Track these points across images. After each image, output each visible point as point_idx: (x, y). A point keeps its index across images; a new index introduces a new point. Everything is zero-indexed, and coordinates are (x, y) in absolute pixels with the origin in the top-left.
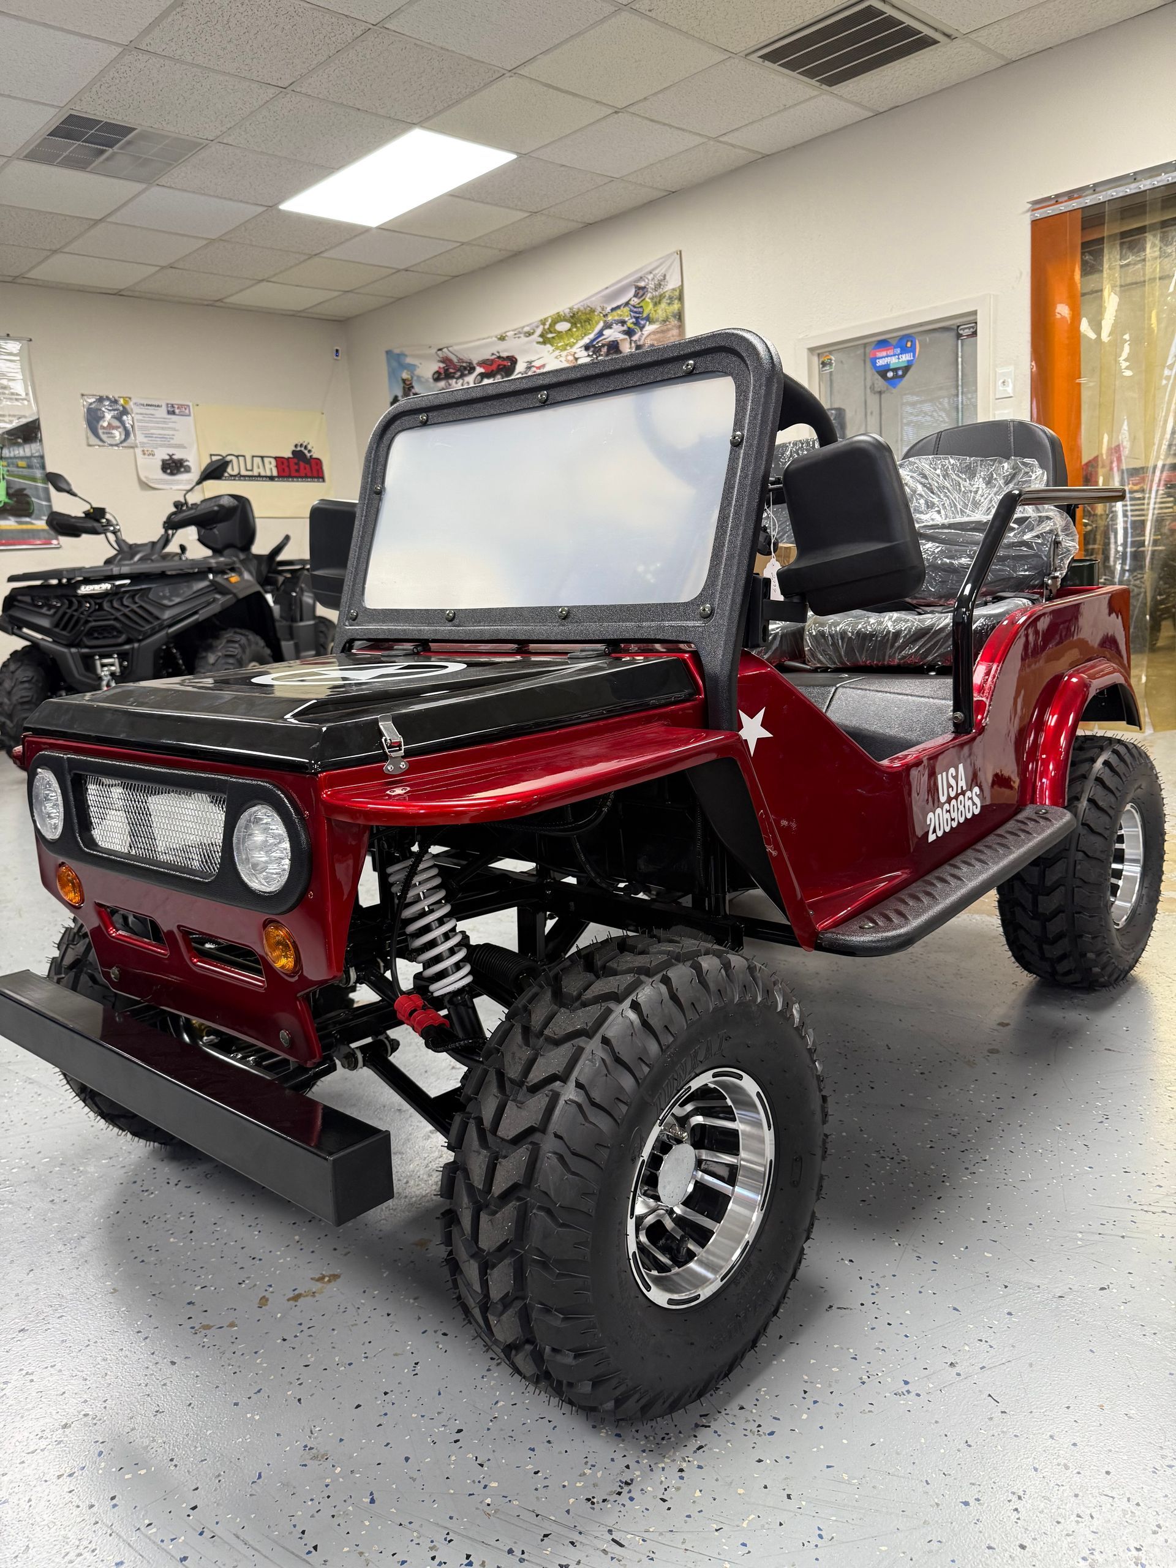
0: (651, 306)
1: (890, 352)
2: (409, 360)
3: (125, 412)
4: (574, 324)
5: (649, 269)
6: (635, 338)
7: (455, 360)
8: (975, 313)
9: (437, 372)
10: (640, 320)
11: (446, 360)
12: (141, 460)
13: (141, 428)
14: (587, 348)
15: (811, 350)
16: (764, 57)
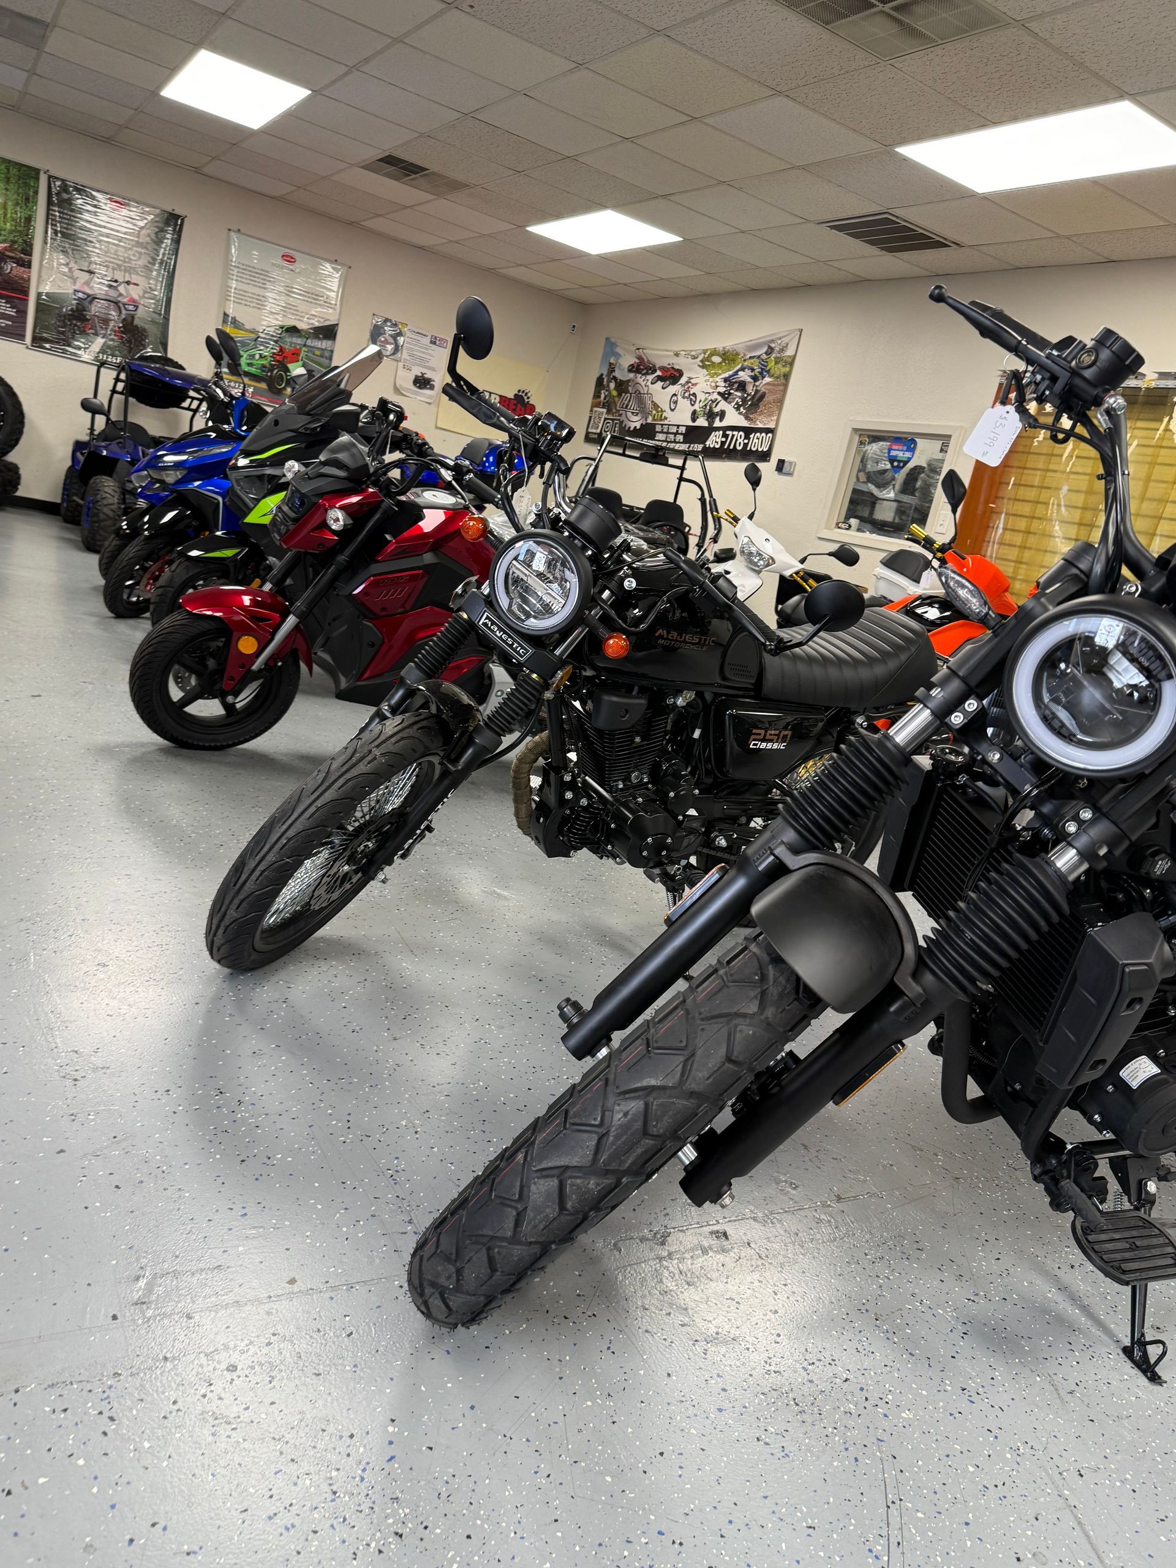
0: (773, 363)
1: (901, 448)
2: (618, 350)
3: (400, 334)
4: (724, 360)
5: (780, 335)
6: (757, 384)
7: (646, 360)
8: (950, 436)
9: (632, 365)
10: (764, 371)
11: (640, 358)
12: (401, 372)
13: (408, 349)
14: (726, 380)
15: (855, 430)
16: (832, 227)
